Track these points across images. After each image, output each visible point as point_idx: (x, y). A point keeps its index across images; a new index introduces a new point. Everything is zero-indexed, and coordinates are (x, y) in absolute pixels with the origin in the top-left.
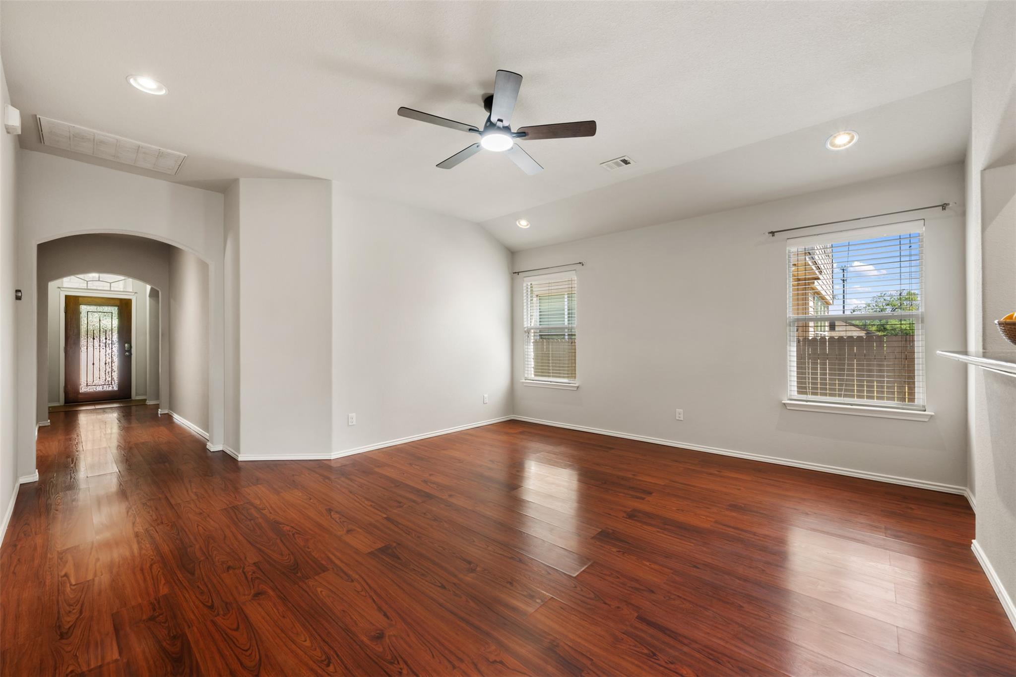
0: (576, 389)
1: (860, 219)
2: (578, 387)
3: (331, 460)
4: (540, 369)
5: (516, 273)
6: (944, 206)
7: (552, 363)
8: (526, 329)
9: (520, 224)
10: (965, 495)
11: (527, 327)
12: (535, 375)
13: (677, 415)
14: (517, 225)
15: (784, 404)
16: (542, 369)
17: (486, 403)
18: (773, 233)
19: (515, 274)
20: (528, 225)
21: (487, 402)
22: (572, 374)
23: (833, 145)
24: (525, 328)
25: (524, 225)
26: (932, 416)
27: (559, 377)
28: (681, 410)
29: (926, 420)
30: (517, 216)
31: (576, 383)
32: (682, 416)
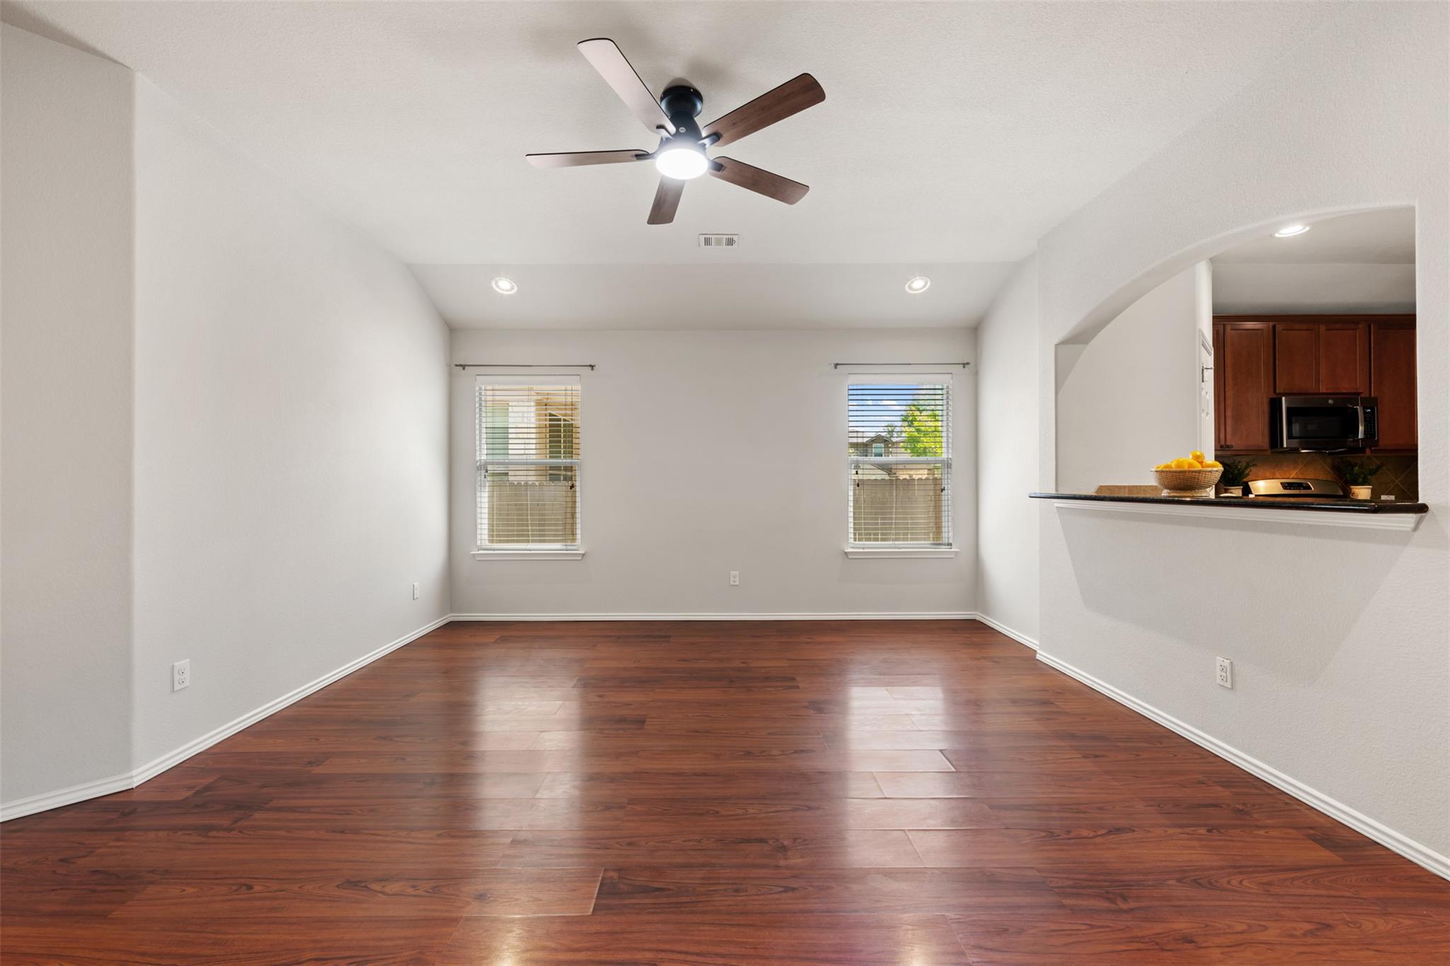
0: (580, 558)
1: (910, 364)
2: (583, 555)
3: (132, 789)
4: (503, 531)
5: (461, 365)
6: (964, 365)
7: (532, 520)
8: (478, 464)
9: (498, 287)
10: (977, 619)
11: (480, 460)
12: (492, 541)
13: (732, 579)
14: (492, 288)
15: (846, 553)
16: (508, 531)
17: (417, 598)
18: (836, 365)
19: (457, 367)
20: (512, 289)
21: (418, 596)
22: (569, 533)
23: (910, 288)
24: (477, 461)
25: (506, 288)
26: (957, 552)
27: (544, 541)
28: (737, 573)
29: (953, 556)
30: (497, 270)
31: (580, 546)
32: (737, 579)
